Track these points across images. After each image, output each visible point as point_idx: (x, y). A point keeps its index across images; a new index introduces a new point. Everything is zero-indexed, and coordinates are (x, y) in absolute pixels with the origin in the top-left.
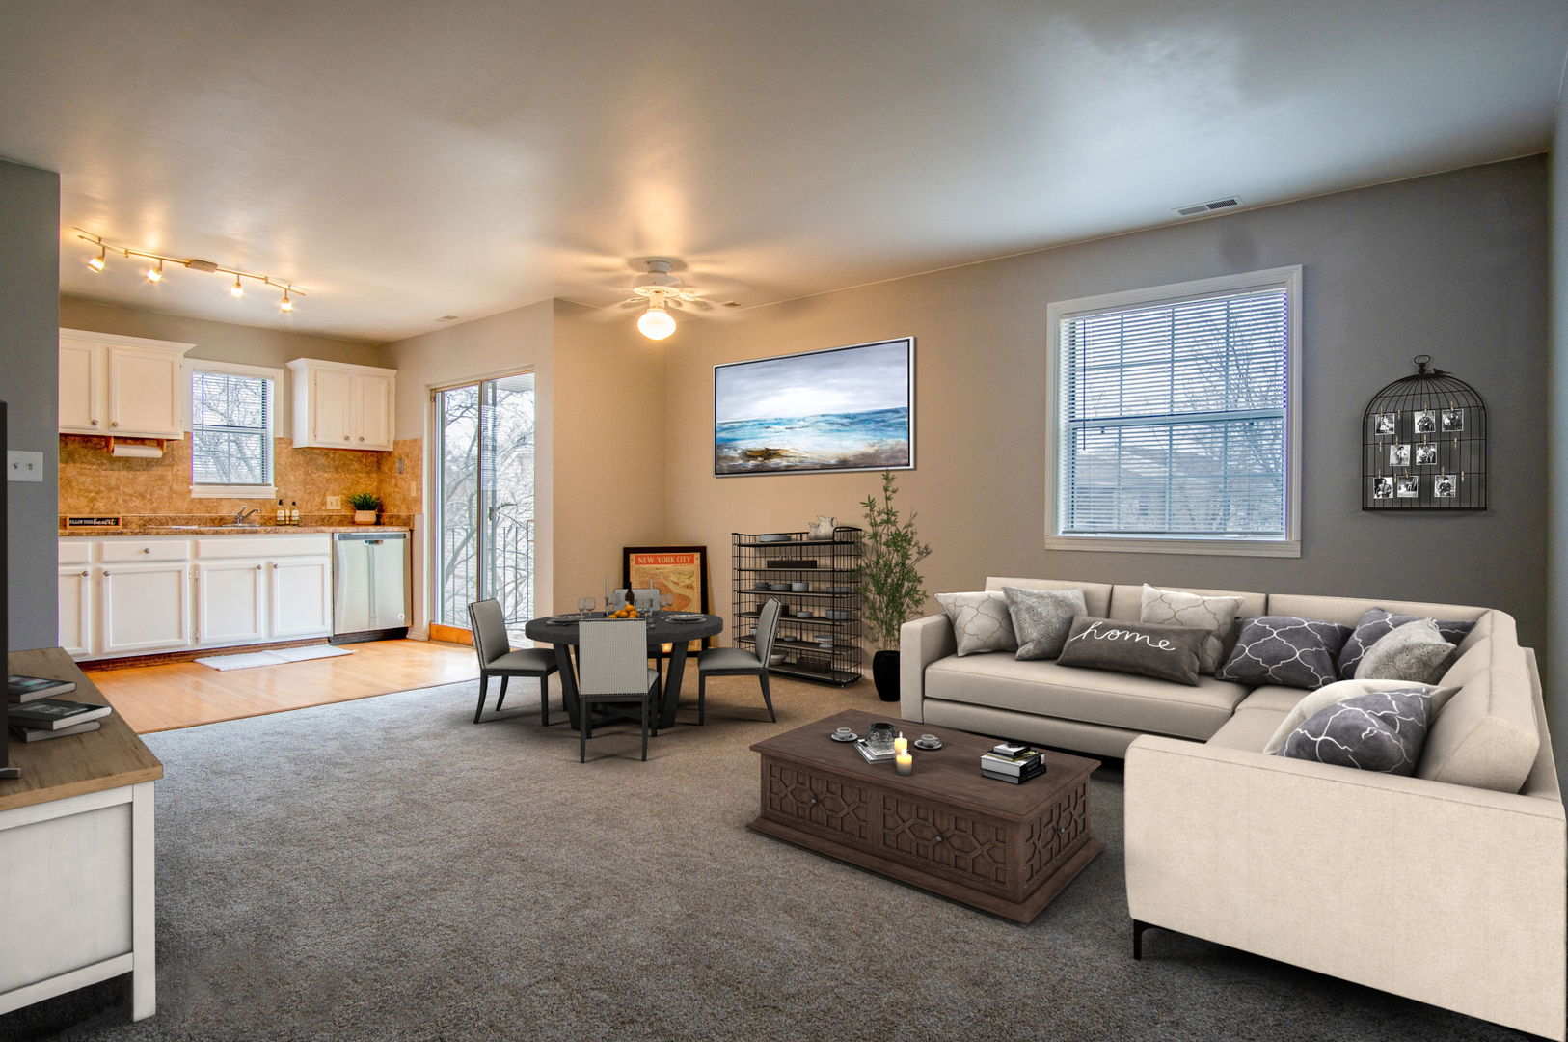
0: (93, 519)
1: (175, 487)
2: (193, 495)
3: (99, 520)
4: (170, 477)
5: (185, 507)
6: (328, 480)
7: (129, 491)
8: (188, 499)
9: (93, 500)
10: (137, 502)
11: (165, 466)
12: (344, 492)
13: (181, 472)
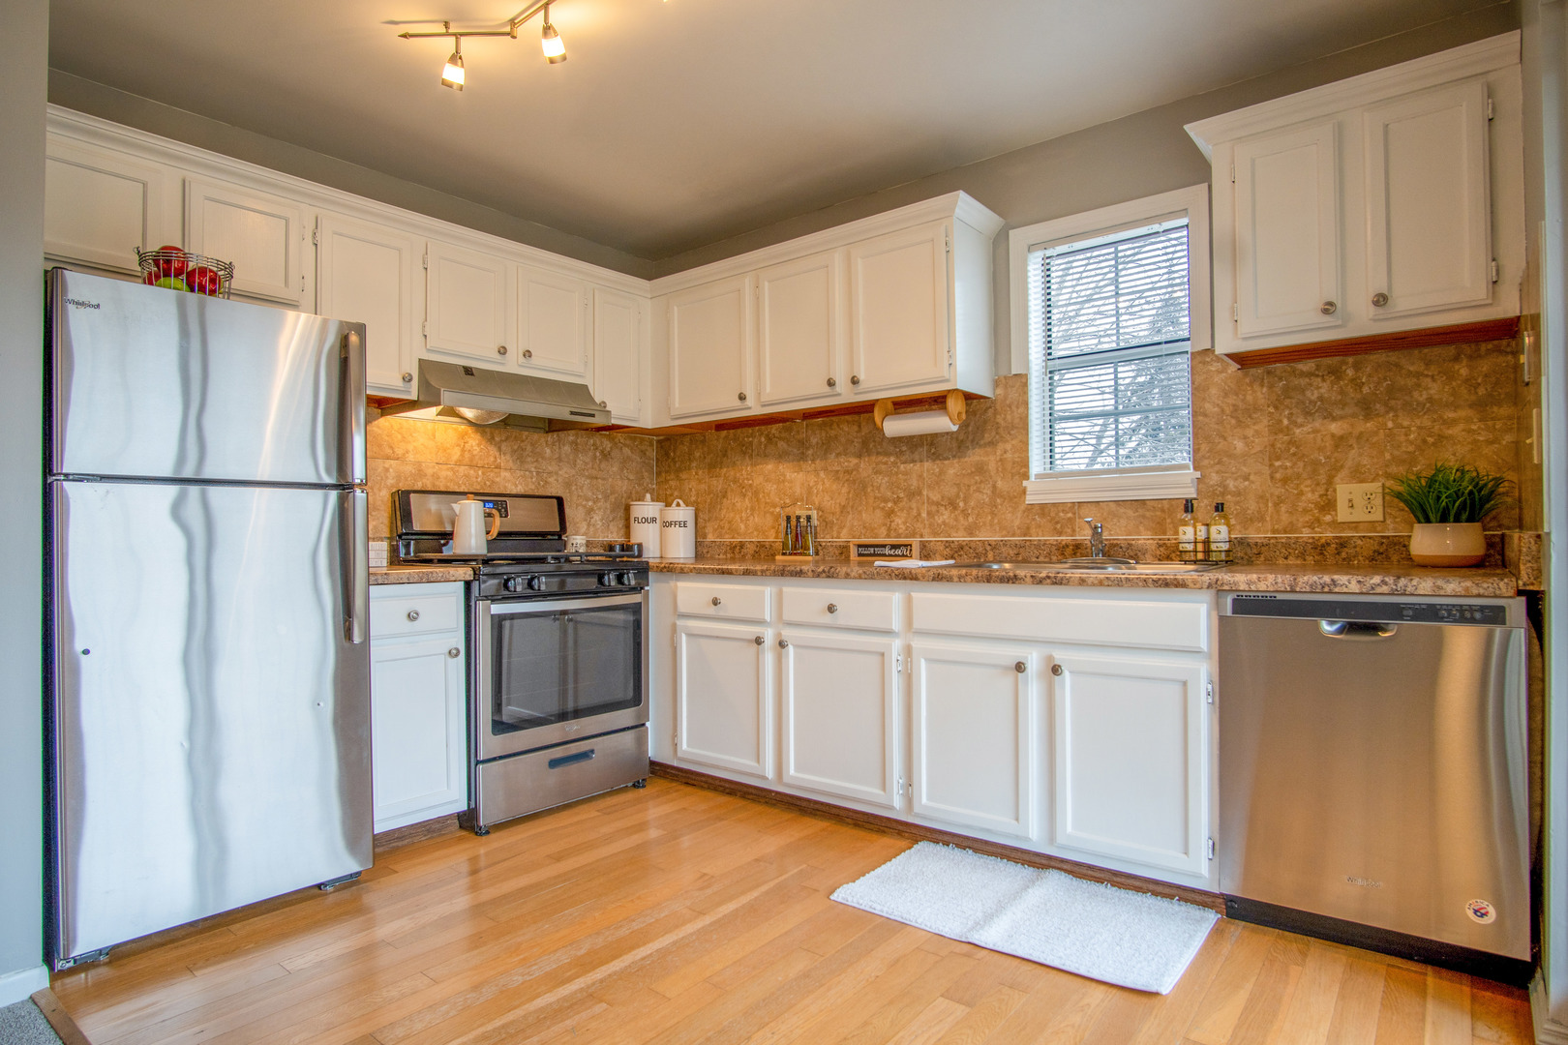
0: (884, 546)
1: (1000, 484)
2: (1030, 499)
3: (894, 547)
4: (992, 466)
5: (1017, 523)
6: (1340, 441)
7: (935, 497)
8: (1022, 507)
9: (890, 513)
10: (945, 516)
11: (985, 445)
12: (1394, 469)
13: (1009, 455)
